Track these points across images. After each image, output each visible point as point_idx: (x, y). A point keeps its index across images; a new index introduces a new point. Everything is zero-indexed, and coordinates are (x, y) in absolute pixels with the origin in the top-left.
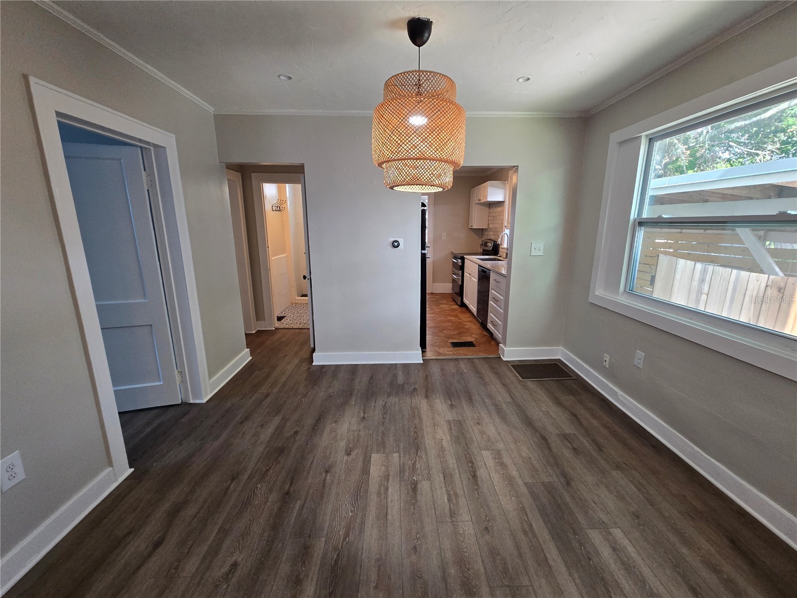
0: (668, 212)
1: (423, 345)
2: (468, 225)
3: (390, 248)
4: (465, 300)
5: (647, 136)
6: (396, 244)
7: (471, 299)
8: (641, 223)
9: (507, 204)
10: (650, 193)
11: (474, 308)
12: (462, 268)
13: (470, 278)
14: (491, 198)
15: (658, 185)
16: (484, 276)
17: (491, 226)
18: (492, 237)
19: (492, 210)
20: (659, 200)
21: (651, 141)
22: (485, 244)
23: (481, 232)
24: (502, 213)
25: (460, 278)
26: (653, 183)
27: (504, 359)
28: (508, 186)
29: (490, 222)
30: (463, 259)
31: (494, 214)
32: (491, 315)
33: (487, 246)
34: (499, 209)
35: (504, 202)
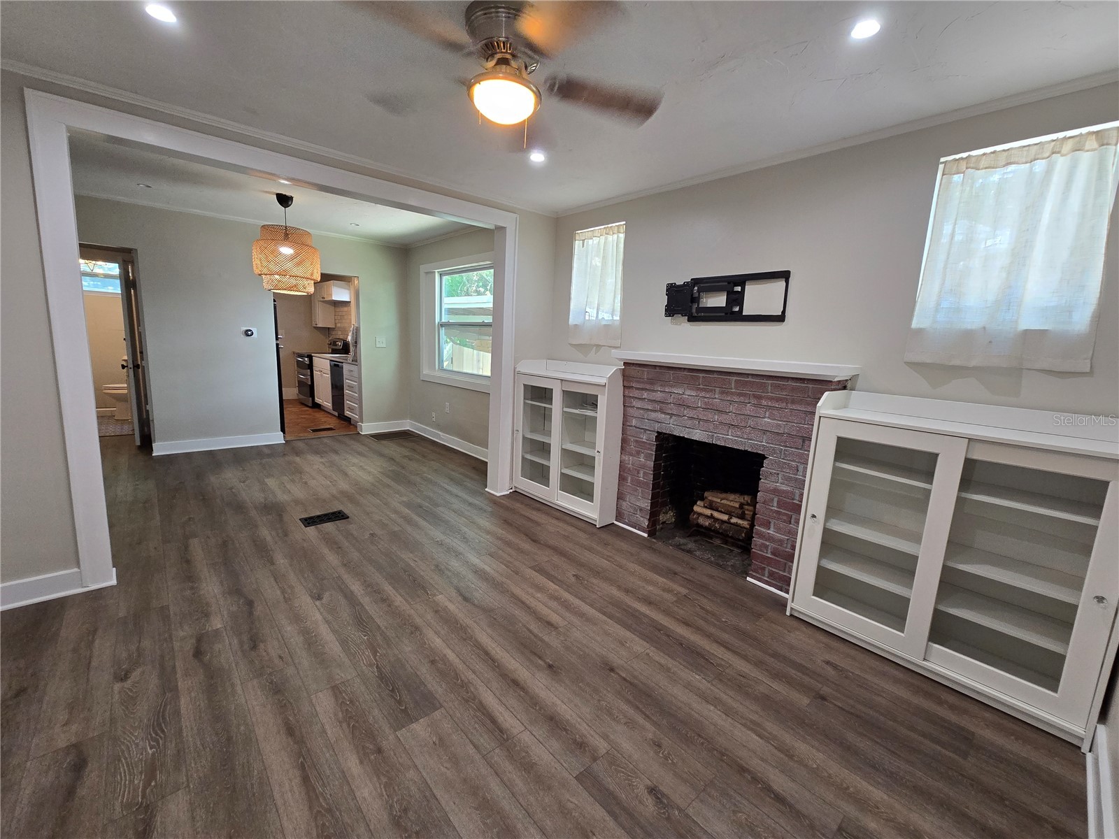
0: (454, 319)
1: (283, 430)
2: (312, 322)
3: (243, 336)
4: (317, 400)
5: (438, 272)
6: (249, 333)
7: (324, 396)
8: (442, 325)
9: (353, 304)
10: (444, 307)
11: (328, 404)
12: (310, 367)
13: (322, 375)
14: (336, 297)
15: (450, 302)
16: (336, 369)
17: (339, 325)
18: (341, 337)
19: (338, 310)
20: (452, 311)
21: (441, 275)
22: (334, 343)
23: (327, 331)
24: (349, 313)
25: (309, 377)
26: (446, 300)
27: (363, 434)
28: (352, 287)
29: (337, 321)
30: (310, 357)
31: (340, 314)
32: (347, 402)
33: (336, 345)
34: (345, 309)
35: (350, 302)
